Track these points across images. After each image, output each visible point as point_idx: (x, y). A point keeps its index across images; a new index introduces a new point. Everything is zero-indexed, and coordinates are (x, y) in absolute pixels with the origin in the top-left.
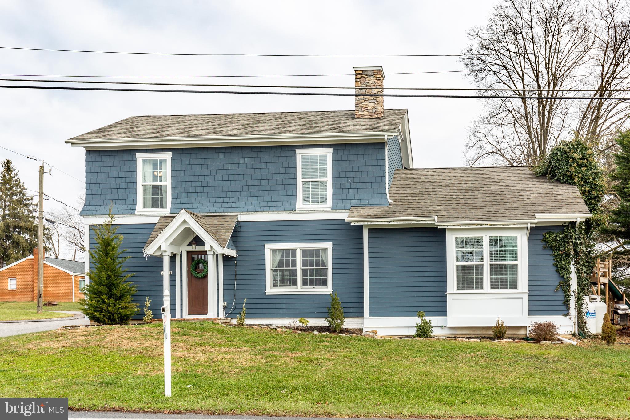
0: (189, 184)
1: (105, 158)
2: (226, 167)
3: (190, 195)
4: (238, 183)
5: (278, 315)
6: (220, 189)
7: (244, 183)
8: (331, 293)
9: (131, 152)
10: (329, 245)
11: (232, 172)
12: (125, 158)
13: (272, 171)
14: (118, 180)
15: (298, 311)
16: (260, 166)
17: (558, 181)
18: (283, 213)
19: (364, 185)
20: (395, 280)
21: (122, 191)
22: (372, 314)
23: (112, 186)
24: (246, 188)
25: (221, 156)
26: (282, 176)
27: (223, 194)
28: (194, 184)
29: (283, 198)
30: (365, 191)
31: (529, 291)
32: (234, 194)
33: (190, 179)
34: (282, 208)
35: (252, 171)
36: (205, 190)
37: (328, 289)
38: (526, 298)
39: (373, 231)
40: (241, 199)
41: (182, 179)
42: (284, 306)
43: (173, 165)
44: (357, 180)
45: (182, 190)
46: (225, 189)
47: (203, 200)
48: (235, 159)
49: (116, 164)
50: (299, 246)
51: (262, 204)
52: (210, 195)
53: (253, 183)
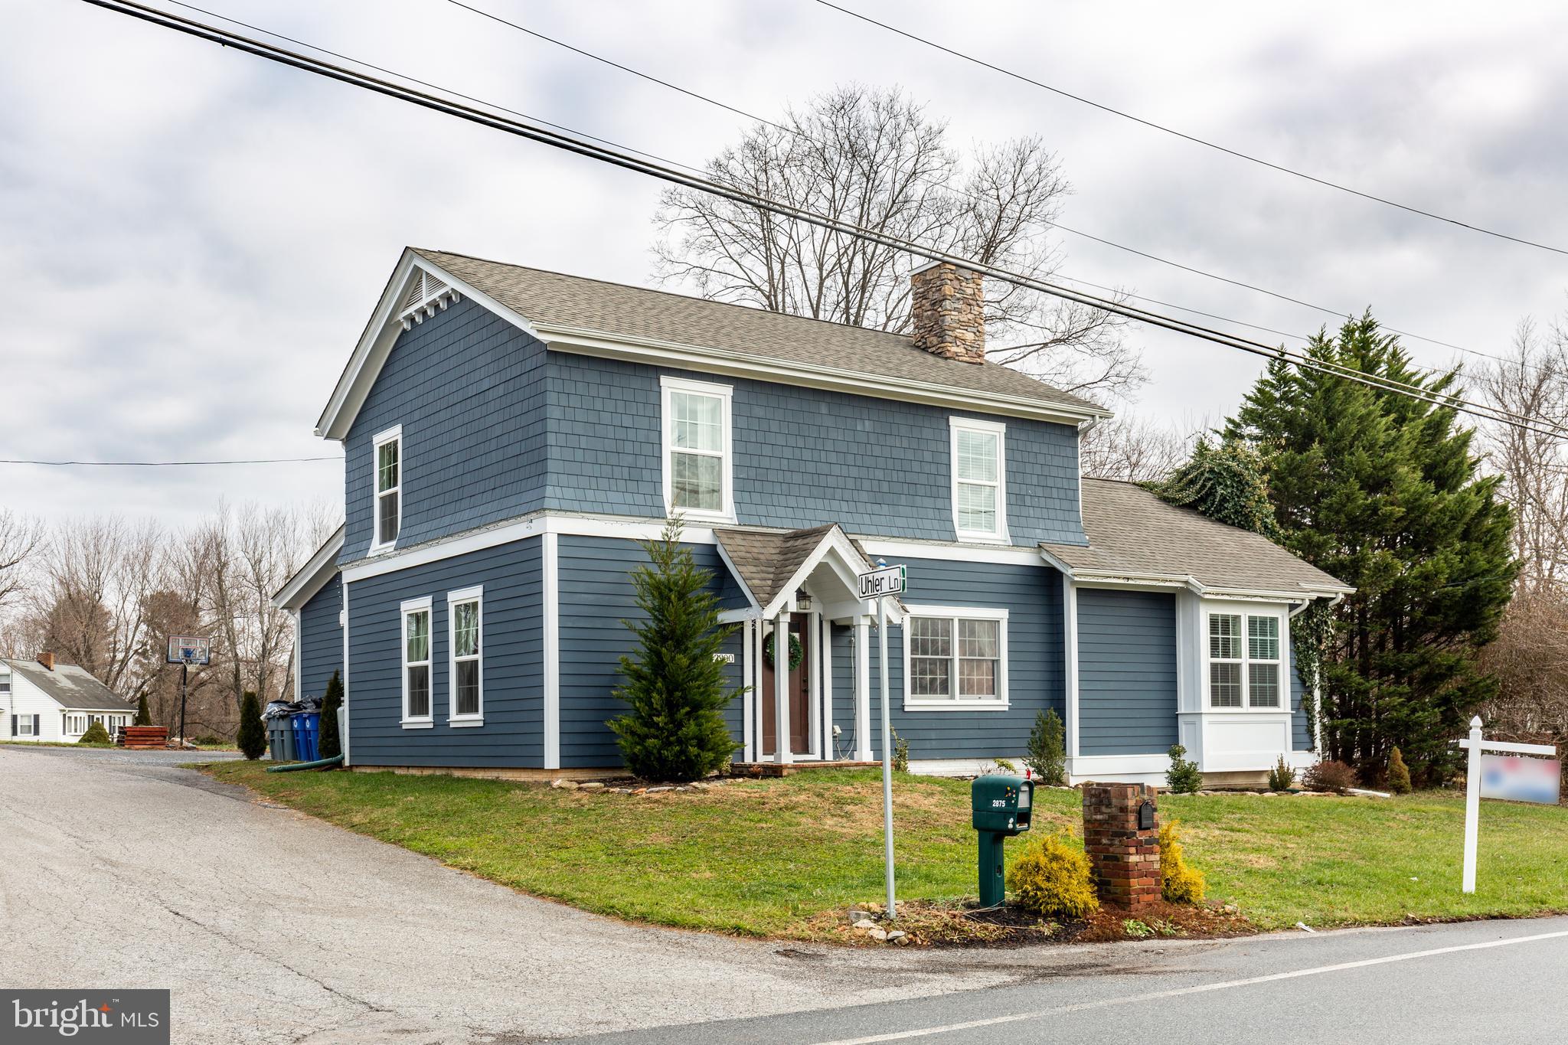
0: (765, 462)
1: (593, 376)
2: (833, 434)
3: (768, 487)
4: (854, 472)
5: (924, 752)
6: (823, 481)
7: (863, 473)
8: (1007, 709)
9: (650, 371)
10: (1002, 614)
11: (843, 447)
12: (636, 382)
13: (910, 455)
14: (621, 434)
15: (955, 744)
16: (890, 441)
17: (1223, 521)
18: (938, 545)
19: (1050, 503)
20: (1112, 686)
21: (628, 460)
22: (1086, 749)
23: (610, 445)
24: (866, 485)
25: (824, 409)
26: (927, 468)
27: (829, 491)
28: (775, 464)
29: (931, 513)
30: (1052, 514)
31: (1292, 709)
32: (847, 495)
33: (767, 450)
34: (935, 535)
35: (877, 451)
36: (797, 478)
37: (1001, 703)
38: (1289, 719)
39: (1086, 593)
40: (861, 507)
41: (751, 448)
42: (933, 735)
43: (735, 415)
44: (1039, 491)
45: (752, 473)
46: (831, 481)
47: (792, 502)
48: (848, 420)
49: (616, 393)
50: (956, 612)
51: (900, 522)
52: (805, 491)
53: (879, 474)
